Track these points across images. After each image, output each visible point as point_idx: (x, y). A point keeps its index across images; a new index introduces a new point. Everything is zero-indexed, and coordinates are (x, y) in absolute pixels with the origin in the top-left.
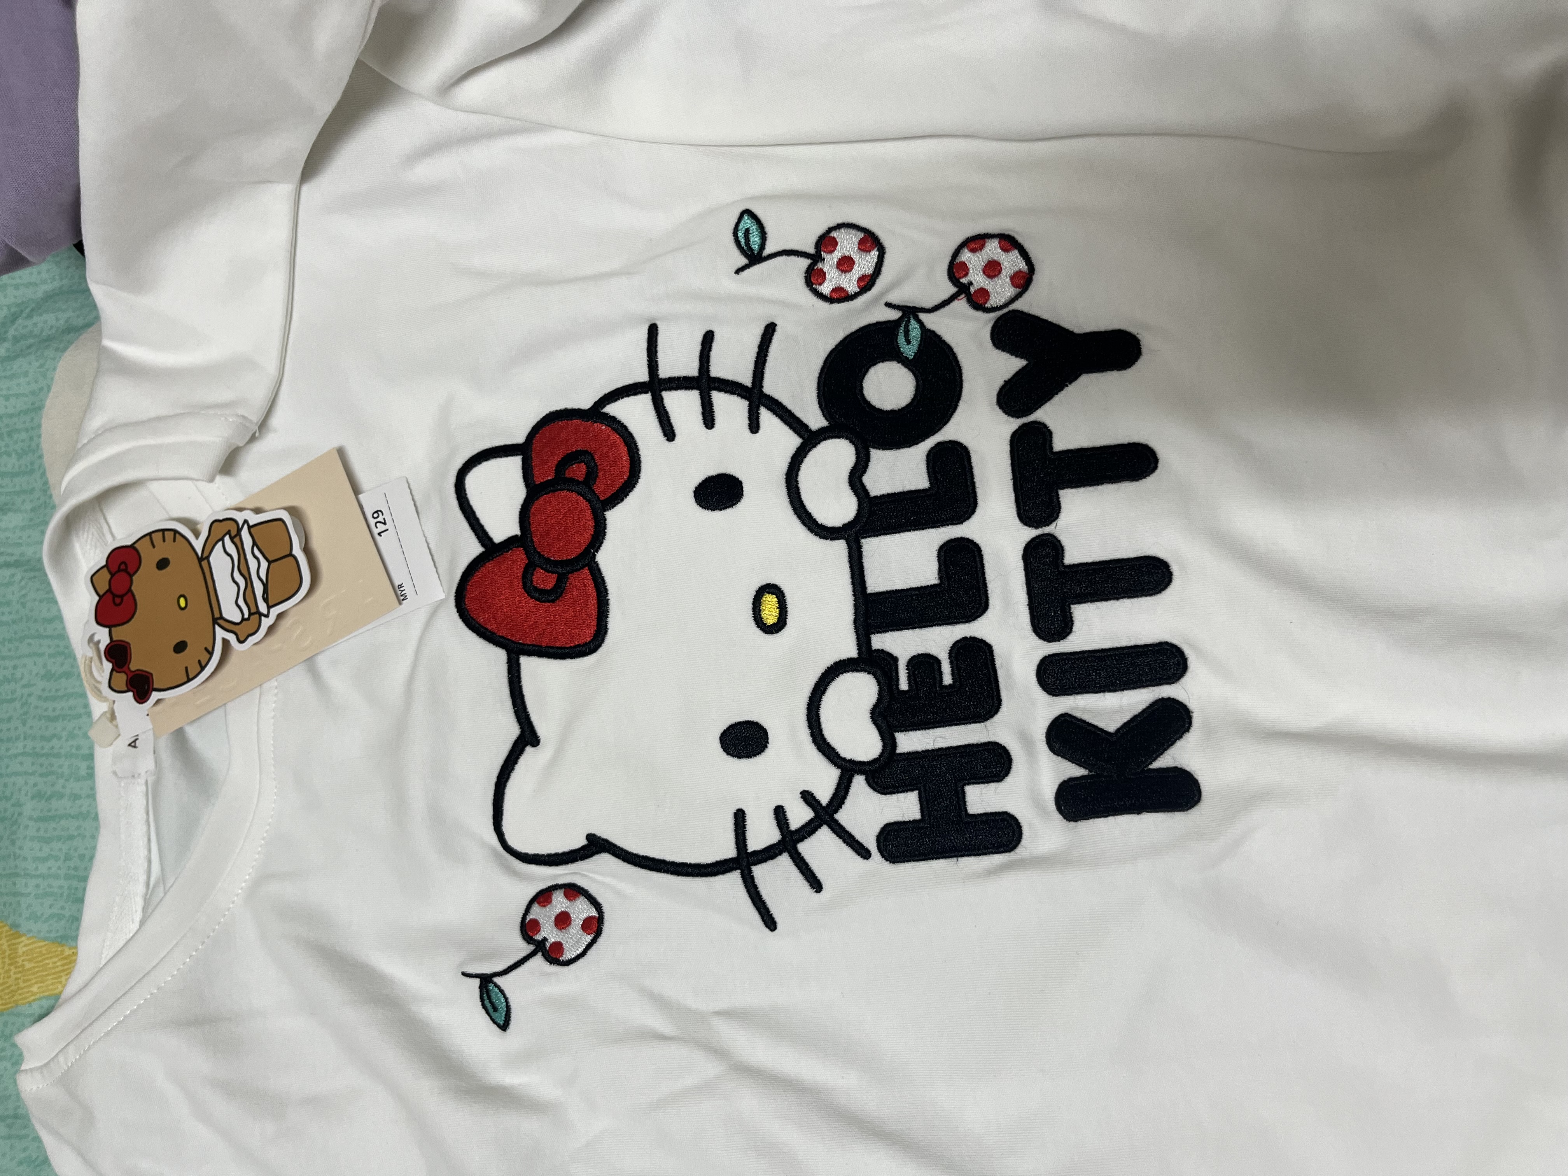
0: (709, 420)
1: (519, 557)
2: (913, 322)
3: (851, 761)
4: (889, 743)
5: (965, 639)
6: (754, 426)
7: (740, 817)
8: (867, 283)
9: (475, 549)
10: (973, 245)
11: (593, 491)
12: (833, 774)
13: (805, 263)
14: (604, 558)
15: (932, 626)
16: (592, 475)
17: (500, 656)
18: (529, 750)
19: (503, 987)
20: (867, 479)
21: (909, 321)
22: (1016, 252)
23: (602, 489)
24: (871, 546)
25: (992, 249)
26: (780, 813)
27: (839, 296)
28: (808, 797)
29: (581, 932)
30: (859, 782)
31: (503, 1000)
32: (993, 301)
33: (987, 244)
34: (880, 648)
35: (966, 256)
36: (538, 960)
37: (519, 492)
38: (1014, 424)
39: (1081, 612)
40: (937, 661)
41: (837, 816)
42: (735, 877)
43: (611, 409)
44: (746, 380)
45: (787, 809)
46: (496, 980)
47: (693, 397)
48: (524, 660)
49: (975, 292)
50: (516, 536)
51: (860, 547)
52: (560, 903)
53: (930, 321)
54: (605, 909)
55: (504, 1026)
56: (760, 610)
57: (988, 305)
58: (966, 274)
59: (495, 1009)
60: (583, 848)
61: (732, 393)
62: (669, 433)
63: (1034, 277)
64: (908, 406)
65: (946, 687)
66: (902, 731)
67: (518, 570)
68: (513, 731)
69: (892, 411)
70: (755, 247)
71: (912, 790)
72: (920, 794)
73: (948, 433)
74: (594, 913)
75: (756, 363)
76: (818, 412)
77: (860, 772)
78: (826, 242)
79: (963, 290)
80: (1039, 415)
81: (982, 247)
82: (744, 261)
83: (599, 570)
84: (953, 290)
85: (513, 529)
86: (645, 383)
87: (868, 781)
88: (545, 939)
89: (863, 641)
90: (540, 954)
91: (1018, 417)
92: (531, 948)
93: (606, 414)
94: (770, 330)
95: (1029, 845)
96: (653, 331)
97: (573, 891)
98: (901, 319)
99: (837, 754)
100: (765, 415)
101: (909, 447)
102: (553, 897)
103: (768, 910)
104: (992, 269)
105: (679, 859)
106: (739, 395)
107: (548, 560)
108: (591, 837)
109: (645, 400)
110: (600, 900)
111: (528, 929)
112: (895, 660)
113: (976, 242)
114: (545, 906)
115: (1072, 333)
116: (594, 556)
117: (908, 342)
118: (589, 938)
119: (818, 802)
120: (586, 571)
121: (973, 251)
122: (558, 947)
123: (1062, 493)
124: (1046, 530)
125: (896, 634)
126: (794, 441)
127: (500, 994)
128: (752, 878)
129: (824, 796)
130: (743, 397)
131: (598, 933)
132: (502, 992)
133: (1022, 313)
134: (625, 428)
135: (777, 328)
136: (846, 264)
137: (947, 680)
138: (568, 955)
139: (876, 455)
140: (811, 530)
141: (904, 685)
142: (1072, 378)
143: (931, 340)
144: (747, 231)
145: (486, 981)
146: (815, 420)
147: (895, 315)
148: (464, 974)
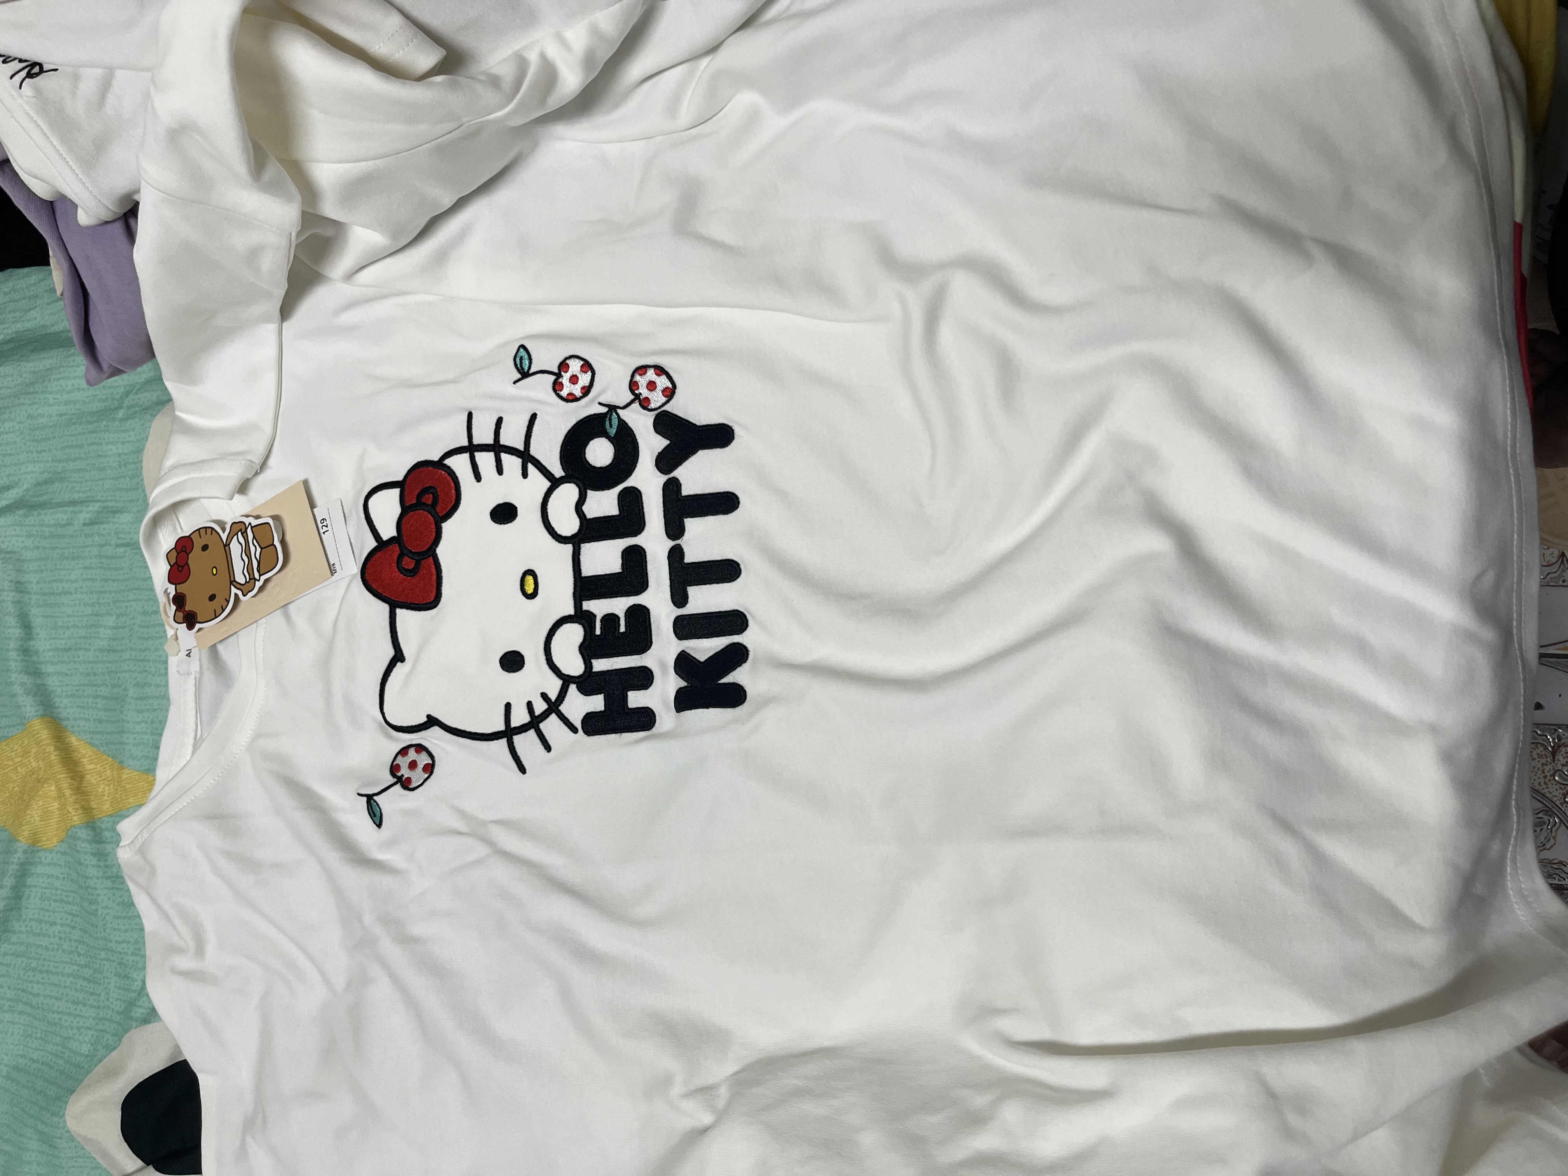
0: (500, 471)
1: (396, 548)
2: (614, 414)
3: (568, 676)
4: (588, 665)
5: (635, 605)
6: (525, 475)
7: (508, 707)
8: (586, 391)
9: (373, 544)
10: (640, 372)
11: (436, 511)
12: (558, 683)
13: (553, 378)
14: (440, 551)
15: (617, 597)
16: (435, 502)
17: (386, 608)
18: (399, 664)
19: (378, 802)
20: (584, 508)
21: (611, 414)
22: (664, 377)
23: (441, 510)
24: (587, 549)
25: (651, 374)
26: (530, 705)
27: (571, 398)
28: (544, 696)
29: (422, 772)
30: (573, 688)
31: (378, 809)
32: (652, 405)
33: (648, 371)
34: (587, 609)
35: (638, 378)
36: (398, 787)
37: (396, 510)
38: (664, 478)
39: (693, 592)
40: (619, 618)
41: (560, 708)
42: (503, 742)
43: (447, 462)
44: (521, 447)
45: (533, 703)
46: (375, 798)
47: (491, 455)
48: (398, 611)
49: (643, 399)
50: (395, 537)
51: (580, 548)
52: (412, 754)
53: (623, 414)
54: (436, 759)
55: (379, 826)
56: (524, 585)
57: (649, 407)
58: (638, 389)
59: (375, 816)
60: (425, 723)
61: (512, 454)
62: (478, 477)
63: (676, 391)
64: (610, 465)
65: (621, 633)
66: (595, 659)
67: (395, 557)
68: (391, 653)
69: (601, 468)
70: (526, 369)
71: (601, 694)
72: (604, 696)
73: (629, 483)
74: (430, 762)
75: (526, 437)
76: (560, 467)
77: (574, 683)
78: (563, 366)
79: (637, 397)
80: (675, 474)
81: (645, 373)
82: (519, 376)
83: (438, 559)
84: (632, 397)
85: (393, 533)
86: (466, 446)
87: (577, 687)
88: (403, 775)
89: (578, 605)
90: (399, 784)
91: (666, 474)
92: (395, 780)
93: (445, 465)
94: (534, 417)
95: (658, 728)
96: (470, 415)
97: (420, 748)
98: (607, 412)
99: (560, 671)
100: (530, 467)
101: (609, 489)
102: (409, 752)
103: (521, 762)
104: (651, 386)
105: (473, 730)
106: (516, 456)
107: (410, 551)
108: (429, 716)
109: (466, 456)
110: (434, 754)
111: (394, 769)
112: (595, 616)
113: (641, 370)
114: (404, 757)
115: (695, 425)
116: (435, 550)
117: (611, 426)
118: (426, 776)
119: (550, 699)
120: (431, 559)
121: (641, 375)
122: (409, 780)
123: (685, 520)
124: (678, 542)
125: (596, 601)
126: (547, 484)
127: (377, 806)
128: (513, 743)
129: (553, 696)
130: (518, 457)
131: (431, 773)
132: (378, 805)
133: (668, 412)
134: (454, 473)
135: (538, 417)
136: (574, 379)
137: (622, 629)
138: (413, 785)
139: (590, 493)
140: (554, 537)
141: (598, 632)
142: (693, 452)
143: (623, 425)
144: (521, 359)
145: (370, 798)
146: (558, 472)
147: (604, 410)
148: (359, 794)
